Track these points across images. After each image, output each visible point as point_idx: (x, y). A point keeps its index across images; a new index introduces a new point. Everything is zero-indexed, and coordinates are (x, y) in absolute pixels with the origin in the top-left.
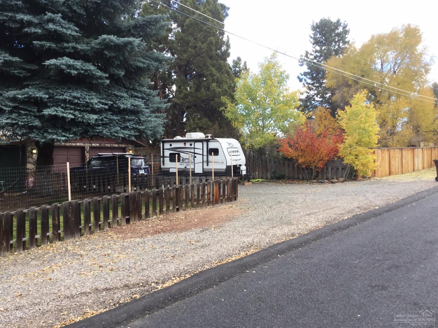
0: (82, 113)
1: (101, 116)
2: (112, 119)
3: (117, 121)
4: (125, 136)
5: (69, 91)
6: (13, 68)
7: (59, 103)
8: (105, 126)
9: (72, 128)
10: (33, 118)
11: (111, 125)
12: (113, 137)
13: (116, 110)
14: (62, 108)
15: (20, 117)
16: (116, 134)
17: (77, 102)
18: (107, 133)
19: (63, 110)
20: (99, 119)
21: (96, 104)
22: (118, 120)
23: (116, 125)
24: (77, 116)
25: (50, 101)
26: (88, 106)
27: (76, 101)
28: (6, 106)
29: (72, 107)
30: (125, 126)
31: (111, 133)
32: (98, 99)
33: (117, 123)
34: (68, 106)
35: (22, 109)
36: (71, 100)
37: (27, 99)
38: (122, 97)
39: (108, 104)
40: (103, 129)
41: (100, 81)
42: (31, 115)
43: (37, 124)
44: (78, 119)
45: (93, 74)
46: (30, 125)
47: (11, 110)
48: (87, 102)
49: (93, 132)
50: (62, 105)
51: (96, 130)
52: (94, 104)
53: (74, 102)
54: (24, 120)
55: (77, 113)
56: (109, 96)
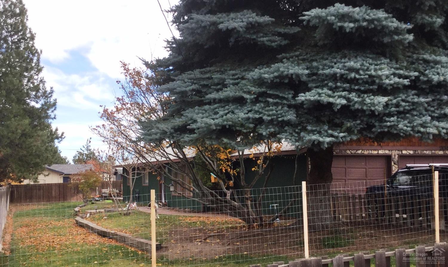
0: (362, 95)
1: (395, 98)
2: (417, 103)
3: (426, 105)
4: (440, 132)
5: (343, 60)
6: (262, 35)
7: (326, 82)
8: (403, 115)
9: (345, 122)
10: (286, 108)
11: (415, 113)
12: (417, 135)
13: (424, 86)
14: (331, 89)
15: (267, 108)
16: (422, 130)
17: (355, 77)
18: (405, 128)
19: (330, 92)
20: (392, 104)
21: (387, 77)
22: (427, 103)
23: (424, 113)
24: (353, 100)
25: (313, 80)
26: (373, 83)
27: (353, 75)
28: (249, 93)
29: (345, 85)
30: (440, 114)
31: (413, 127)
32: (393, 69)
33: (426, 110)
34: (339, 84)
35: (270, 96)
36: (344, 75)
37: (278, 80)
38: (436, 63)
39: (411, 76)
40: (398, 122)
41: (396, 37)
42: (283, 105)
43: (289, 117)
44: (354, 105)
45: (384, 27)
46: (280, 119)
47: (255, 98)
48: (371, 76)
49: (381, 127)
50: (330, 84)
51: (385, 124)
52: (384, 77)
53: (349, 77)
54: (271, 113)
55: (353, 96)
56: (413, 63)
